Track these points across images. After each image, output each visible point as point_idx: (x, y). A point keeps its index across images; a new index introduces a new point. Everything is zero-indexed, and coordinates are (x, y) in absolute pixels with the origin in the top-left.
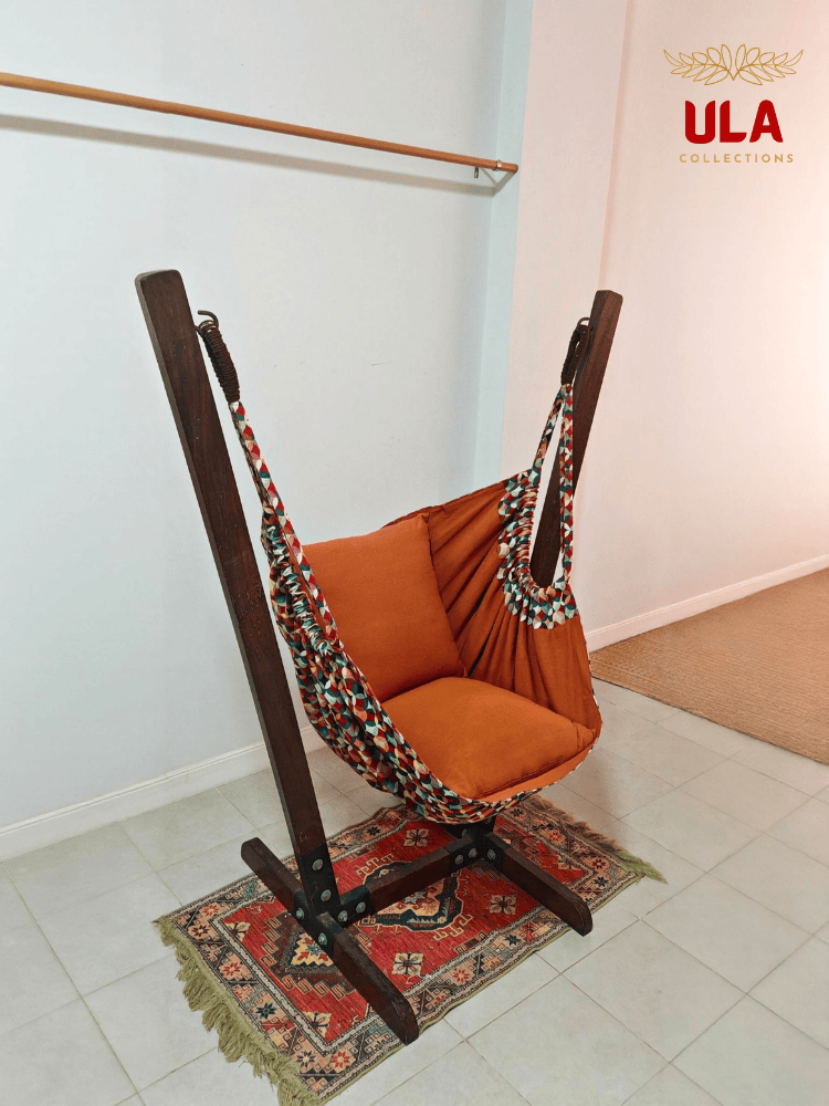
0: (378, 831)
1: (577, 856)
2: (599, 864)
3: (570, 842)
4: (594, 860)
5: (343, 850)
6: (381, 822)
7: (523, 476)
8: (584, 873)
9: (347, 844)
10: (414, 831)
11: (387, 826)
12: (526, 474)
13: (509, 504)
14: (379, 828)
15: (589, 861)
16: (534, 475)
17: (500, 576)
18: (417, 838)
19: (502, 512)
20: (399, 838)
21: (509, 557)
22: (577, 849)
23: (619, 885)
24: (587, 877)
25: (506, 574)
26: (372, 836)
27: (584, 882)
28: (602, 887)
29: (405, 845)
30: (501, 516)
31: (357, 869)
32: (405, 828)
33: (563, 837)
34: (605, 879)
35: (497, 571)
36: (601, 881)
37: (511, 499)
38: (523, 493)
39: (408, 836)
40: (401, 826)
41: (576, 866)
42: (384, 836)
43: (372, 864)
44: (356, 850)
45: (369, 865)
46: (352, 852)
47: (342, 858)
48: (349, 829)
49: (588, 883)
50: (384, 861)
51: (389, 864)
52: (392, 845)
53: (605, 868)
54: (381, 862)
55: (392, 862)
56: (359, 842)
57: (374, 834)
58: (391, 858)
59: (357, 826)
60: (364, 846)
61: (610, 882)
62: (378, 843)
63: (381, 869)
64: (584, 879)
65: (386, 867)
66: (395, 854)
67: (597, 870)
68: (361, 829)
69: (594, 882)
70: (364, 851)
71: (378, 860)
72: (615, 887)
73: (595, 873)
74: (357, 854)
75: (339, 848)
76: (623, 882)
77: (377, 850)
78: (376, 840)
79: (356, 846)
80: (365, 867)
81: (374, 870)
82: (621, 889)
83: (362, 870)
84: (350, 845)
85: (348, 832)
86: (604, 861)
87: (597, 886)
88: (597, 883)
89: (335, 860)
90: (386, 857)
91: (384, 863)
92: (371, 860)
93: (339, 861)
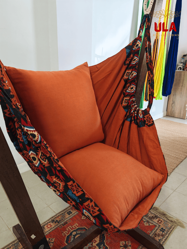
1: (151, 218)
2: (160, 222)
4: (157, 220)
5: (57, 223)
6: (72, 208)
8: (155, 226)
9: (58, 220)
14: (72, 211)
15: (156, 220)
23: (170, 231)
24: (156, 228)
26: (69, 216)
27: (156, 231)
28: (164, 233)
29: (82, 219)
31: (62, 233)
34: (164, 228)
36: (162, 230)
41: (151, 223)
42: (74, 215)
43: (69, 229)
44: (62, 223)
45: (68, 230)
46: (61, 224)
47: (56, 227)
48: (59, 213)
49: (158, 231)
50: (74, 227)
51: (76, 229)
52: (77, 219)
53: (162, 223)
54: (73, 228)
55: (77, 228)
56: (63, 219)
57: (70, 214)
58: (76, 226)
59: (63, 211)
60: (65, 221)
61: (166, 230)
62: (71, 219)
63: (73, 232)
64: (156, 229)
65: (75, 231)
66: (78, 223)
67: (160, 224)
68: (65, 212)
69: (160, 230)
70: (66, 223)
71: (71, 227)
72: (169, 233)
73: (159, 226)
74: (62, 225)
75: (55, 222)
76: (171, 230)
77: (71, 222)
78: (71, 217)
79: (62, 221)
80: (66, 231)
81: (70, 232)
82: (171, 233)
83: (64, 233)
84: (60, 221)
85: (59, 214)
86: (161, 220)
87: (161, 232)
88: (161, 231)
89: (53, 229)
90: (75, 225)
91: (74, 228)
92: (69, 228)
93: (55, 229)
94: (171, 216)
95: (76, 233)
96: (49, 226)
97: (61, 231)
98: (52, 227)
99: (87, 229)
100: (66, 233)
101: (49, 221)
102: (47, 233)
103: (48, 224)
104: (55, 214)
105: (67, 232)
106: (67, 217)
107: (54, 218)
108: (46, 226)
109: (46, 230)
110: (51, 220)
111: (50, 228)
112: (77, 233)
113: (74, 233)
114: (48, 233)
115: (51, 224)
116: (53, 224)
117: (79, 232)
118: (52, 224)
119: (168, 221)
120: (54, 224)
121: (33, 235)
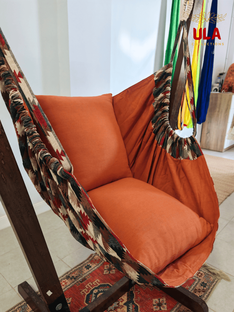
0: (90, 267)
2: (200, 275)
5: (73, 280)
6: (91, 261)
8: (194, 280)
9: (75, 276)
10: (108, 266)
11: (94, 263)
14: (91, 265)
18: (110, 269)
20: (101, 269)
23: (212, 285)
24: (196, 282)
26: (88, 270)
27: (196, 286)
28: (205, 288)
29: (104, 273)
31: (81, 291)
32: (104, 264)
34: (205, 282)
36: (204, 284)
39: (105, 268)
40: (101, 263)
42: (94, 269)
43: (89, 287)
44: (80, 279)
45: (87, 288)
46: (78, 280)
47: (73, 285)
48: (76, 267)
49: (198, 286)
50: (95, 284)
51: (97, 286)
52: (98, 275)
53: (203, 276)
54: (93, 285)
55: (99, 285)
56: (81, 274)
57: (88, 269)
58: (98, 282)
59: (80, 265)
60: (84, 276)
61: (208, 284)
62: (91, 274)
63: (93, 290)
64: (195, 284)
65: (96, 288)
66: (100, 280)
67: (200, 278)
68: (82, 267)
69: (200, 285)
70: (84, 279)
71: (91, 284)
72: (211, 287)
73: (199, 280)
74: (80, 281)
75: (71, 279)
76: (214, 284)
77: (91, 278)
78: (90, 272)
79: (80, 276)
80: (85, 289)
81: (90, 291)
82: (214, 288)
83: (83, 291)
84: (77, 277)
85: (75, 269)
86: (201, 272)
87: (202, 287)
88: (202, 285)
89: (69, 287)
90: (96, 281)
92: (88, 285)
93: (71, 287)
94: (213, 268)
95: (98, 290)
97: (79, 289)
98: (68, 284)
99: (111, 286)
101: (63, 277)
103: (62, 281)
104: (70, 269)
105: (87, 290)
106: (85, 272)
107: (69, 273)
110: (65, 276)
112: (100, 291)
113: (95, 291)
115: (65, 281)
117: (102, 290)
118: (67, 281)
119: (209, 274)
120: (69, 280)
121: (49, 291)
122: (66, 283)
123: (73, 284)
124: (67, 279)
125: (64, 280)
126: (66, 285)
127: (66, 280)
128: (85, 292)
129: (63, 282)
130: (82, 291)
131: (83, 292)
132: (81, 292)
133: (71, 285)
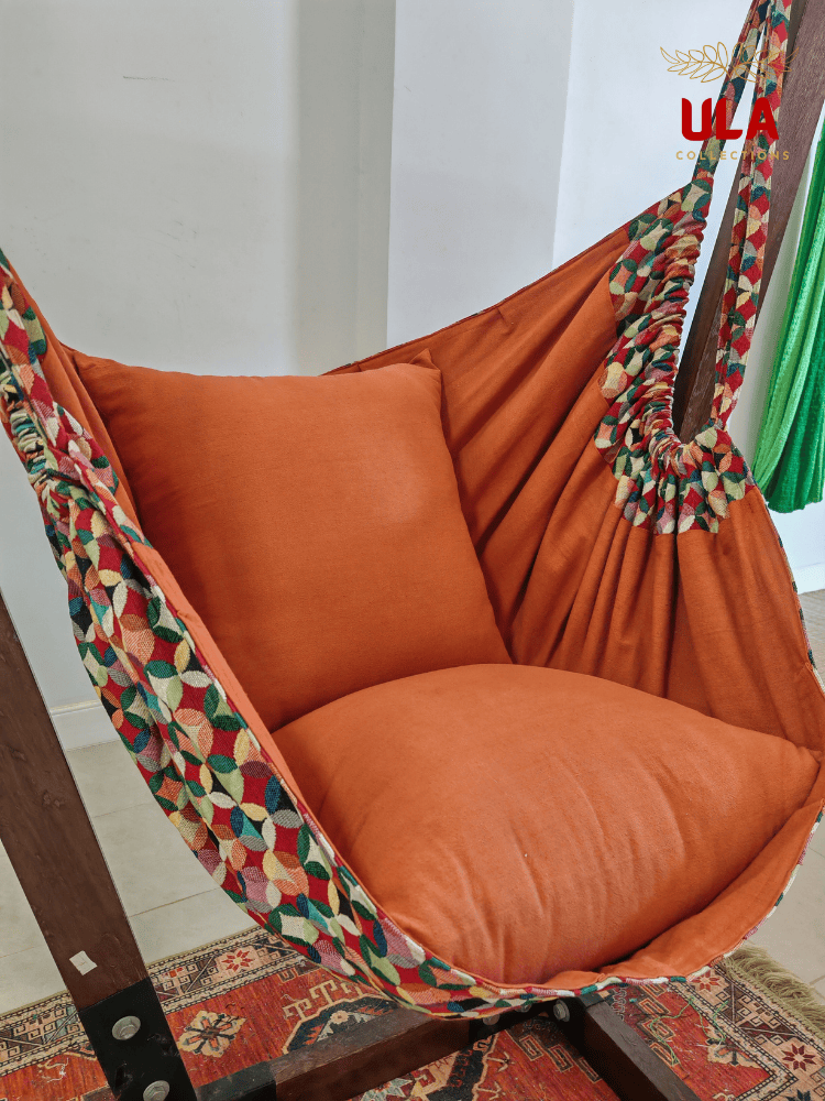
1: (754, 1032)
3: (736, 993)
5: (276, 956)
7: (670, 203)
8: (767, 1075)
12: (677, 198)
13: (634, 270)
16: (696, 193)
17: (603, 442)
19: (616, 288)
21: (623, 399)
22: (751, 1014)
25: (619, 437)
30: (614, 298)
31: (287, 1002)
33: (722, 984)
35: (595, 432)
37: (640, 256)
38: (668, 239)
41: (747, 1055)
43: (321, 995)
44: (299, 959)
45: (314, 996)
47: (267, 973)
50: (347, 991)
51: (353, 1000)
53: (810, 1069)
54: (340, 993)
55: (361, 996)
63: (335, 1009)
65: (345, 1007)
67: (796, 1072)
71: (334, 988)
73: (791, 1079)
74: (298, 967)
75: (271, 950)
80: (306, 1000)
81: (320, 1009)
83: (296, 1005)
89: (253, 976)
91: (345, 996)
92: (322, 986)
93: (258, 981)
95: (351, 1017)
96: (238, 961)
97: (282, 995)
98: (251, 968)
100: (302, 1009)
101: (244, 939)
102: (221, 988)
103: (237, 952)
105: (309, 1006)
108: (224, 957)
109: (220, 974)
110: (254, 934)
111: (239, 970)
112: (354, 1020)
113: (339, 1018)
114: (224, 990)
115: (247, 953)
116: (256, 956)
117: (366, 1017)
118: (252, 953)
120: (261, 954)
121: (83, 954)
122: (246, 962)
123: (270, 970)
124: (256, 948)
125: (244, 950)
126: (245, 968)
127: (251, 949)
128: (300, 1012)
129: (239, 955)
130: (291, 1003)
131: (293, 1010)
132: (286, 1009)
133: (261, 973)
